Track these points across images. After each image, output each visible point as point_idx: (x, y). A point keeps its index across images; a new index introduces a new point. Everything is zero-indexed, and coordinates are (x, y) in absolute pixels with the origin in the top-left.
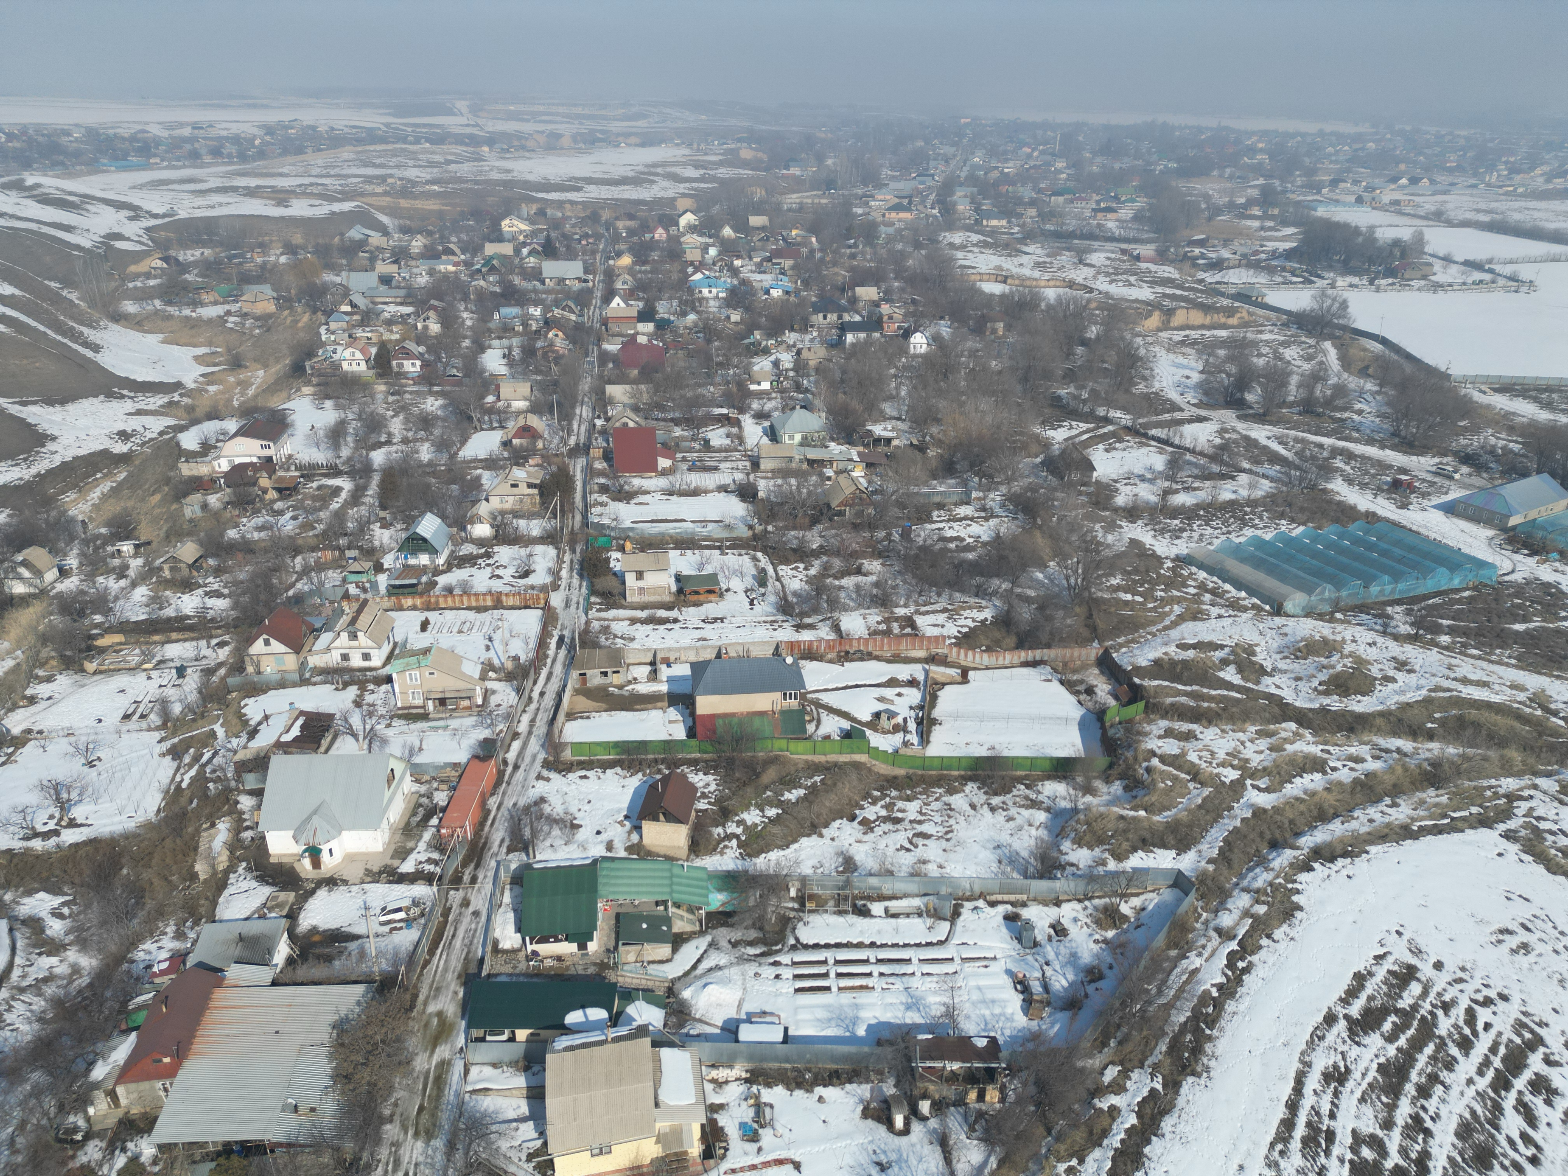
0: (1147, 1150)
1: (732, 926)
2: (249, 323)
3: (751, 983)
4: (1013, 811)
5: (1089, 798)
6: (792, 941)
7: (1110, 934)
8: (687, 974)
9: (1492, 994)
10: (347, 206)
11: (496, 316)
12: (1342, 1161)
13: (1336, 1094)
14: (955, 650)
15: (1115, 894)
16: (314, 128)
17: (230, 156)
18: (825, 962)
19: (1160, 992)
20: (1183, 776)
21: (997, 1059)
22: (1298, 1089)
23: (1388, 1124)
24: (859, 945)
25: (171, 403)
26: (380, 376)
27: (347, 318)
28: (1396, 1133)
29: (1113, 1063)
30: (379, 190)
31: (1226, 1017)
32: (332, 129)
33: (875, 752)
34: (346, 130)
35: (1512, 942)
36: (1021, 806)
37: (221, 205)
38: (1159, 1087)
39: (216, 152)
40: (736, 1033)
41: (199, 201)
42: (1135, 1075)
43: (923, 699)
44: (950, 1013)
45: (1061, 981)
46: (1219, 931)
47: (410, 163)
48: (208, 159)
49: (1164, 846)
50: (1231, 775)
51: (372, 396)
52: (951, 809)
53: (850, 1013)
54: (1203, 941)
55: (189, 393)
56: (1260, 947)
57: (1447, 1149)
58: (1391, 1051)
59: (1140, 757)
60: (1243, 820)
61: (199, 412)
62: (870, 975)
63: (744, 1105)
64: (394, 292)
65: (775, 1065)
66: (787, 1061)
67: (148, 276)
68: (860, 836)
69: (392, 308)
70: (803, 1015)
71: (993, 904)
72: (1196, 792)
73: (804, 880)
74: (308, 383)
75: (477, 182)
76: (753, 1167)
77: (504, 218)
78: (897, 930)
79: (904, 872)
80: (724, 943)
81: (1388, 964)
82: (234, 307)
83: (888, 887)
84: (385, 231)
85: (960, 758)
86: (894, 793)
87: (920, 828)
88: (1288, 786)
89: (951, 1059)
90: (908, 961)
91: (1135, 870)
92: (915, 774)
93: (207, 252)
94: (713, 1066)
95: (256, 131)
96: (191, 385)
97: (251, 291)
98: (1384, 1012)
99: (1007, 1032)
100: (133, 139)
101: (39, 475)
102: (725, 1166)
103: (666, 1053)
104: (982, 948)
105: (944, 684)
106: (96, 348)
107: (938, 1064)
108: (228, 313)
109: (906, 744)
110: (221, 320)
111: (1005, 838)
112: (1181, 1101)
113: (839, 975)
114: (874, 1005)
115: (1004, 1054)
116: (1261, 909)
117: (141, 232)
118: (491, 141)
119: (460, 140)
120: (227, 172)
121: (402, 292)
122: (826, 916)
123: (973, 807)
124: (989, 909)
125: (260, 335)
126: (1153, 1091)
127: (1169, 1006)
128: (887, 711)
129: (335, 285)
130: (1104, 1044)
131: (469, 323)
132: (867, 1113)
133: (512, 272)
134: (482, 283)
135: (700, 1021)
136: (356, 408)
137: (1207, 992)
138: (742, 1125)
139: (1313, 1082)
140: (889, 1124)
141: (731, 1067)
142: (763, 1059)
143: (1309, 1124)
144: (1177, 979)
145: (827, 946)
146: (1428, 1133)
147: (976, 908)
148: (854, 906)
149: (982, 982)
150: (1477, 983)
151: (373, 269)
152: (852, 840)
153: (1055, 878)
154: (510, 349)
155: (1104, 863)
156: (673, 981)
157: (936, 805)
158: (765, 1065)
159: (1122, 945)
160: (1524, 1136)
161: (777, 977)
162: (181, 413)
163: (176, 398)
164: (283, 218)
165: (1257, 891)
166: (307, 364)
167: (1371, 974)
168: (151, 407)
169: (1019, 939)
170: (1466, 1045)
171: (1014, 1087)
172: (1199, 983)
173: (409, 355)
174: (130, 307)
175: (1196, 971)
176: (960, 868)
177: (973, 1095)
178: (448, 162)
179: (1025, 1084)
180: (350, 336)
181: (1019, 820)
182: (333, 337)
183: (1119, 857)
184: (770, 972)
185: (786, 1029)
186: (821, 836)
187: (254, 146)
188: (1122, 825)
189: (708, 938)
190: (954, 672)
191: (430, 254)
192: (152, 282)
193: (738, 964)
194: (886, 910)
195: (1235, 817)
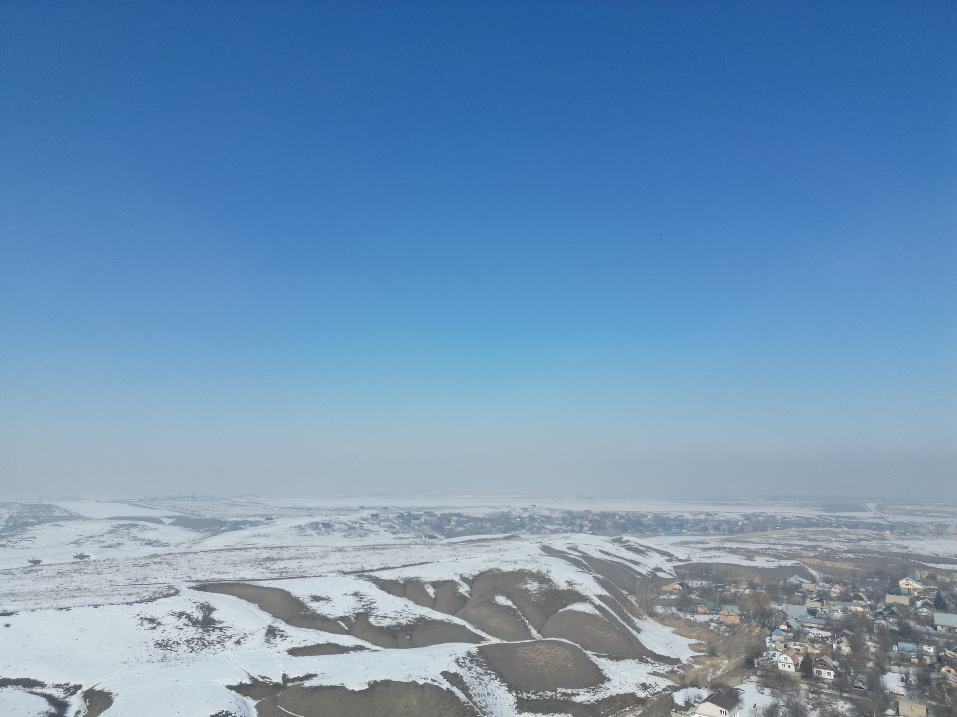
2: (722, 628)
10: (790, 563)
11: (895, 648)
16: (773, 517)
17: (724, 530)
25: (672, 672)
26: (804, 677)
27: (784, 634)
30: (812, 554)
32: (784, 518)
34: (793, 518)
37: (715, 557)
39: (717, 528)
41: (704, 554)
47: (834, 539)
48: (712, 531)
51: (798, 691)
55: (683, 667)
61: (687, 681)
64: (817, 621)
67: (671, 593)
69: (815, 631)
74: (755, 674)
75: (880, 554)
77: (902, 578)
82: (715, 617)
84: (814, 581)
93: (704, 583)
95: (739, 518)
96: (685, 662)
97: (726, 609)
100: (676, 519)
101: (597, 701)
106: (639, 631)
108: (712, 620)
110: (707, 624)
117: (672, 568)
118: (892, 527)
119: (869, 526)
120: (721, 539)
121: (823, 622)
125: (728, 637)
129: (778, 611)
131: (872, 650)
133: (908, 617)
134: (883, 622)
136: (785, 698)
151: (804, 604)
154: (907, 675)
162: (677, 679)
163: (676, 669)
164: (749, 567)
166: (756, 661)
168: (662, 672)
173: (826, 666)
174: (659, 610)
178: (860, 540)
180: (785, 646)
182: (774, 646)
187: (738, 526)
191: (845, 598)
192: (673, 597)
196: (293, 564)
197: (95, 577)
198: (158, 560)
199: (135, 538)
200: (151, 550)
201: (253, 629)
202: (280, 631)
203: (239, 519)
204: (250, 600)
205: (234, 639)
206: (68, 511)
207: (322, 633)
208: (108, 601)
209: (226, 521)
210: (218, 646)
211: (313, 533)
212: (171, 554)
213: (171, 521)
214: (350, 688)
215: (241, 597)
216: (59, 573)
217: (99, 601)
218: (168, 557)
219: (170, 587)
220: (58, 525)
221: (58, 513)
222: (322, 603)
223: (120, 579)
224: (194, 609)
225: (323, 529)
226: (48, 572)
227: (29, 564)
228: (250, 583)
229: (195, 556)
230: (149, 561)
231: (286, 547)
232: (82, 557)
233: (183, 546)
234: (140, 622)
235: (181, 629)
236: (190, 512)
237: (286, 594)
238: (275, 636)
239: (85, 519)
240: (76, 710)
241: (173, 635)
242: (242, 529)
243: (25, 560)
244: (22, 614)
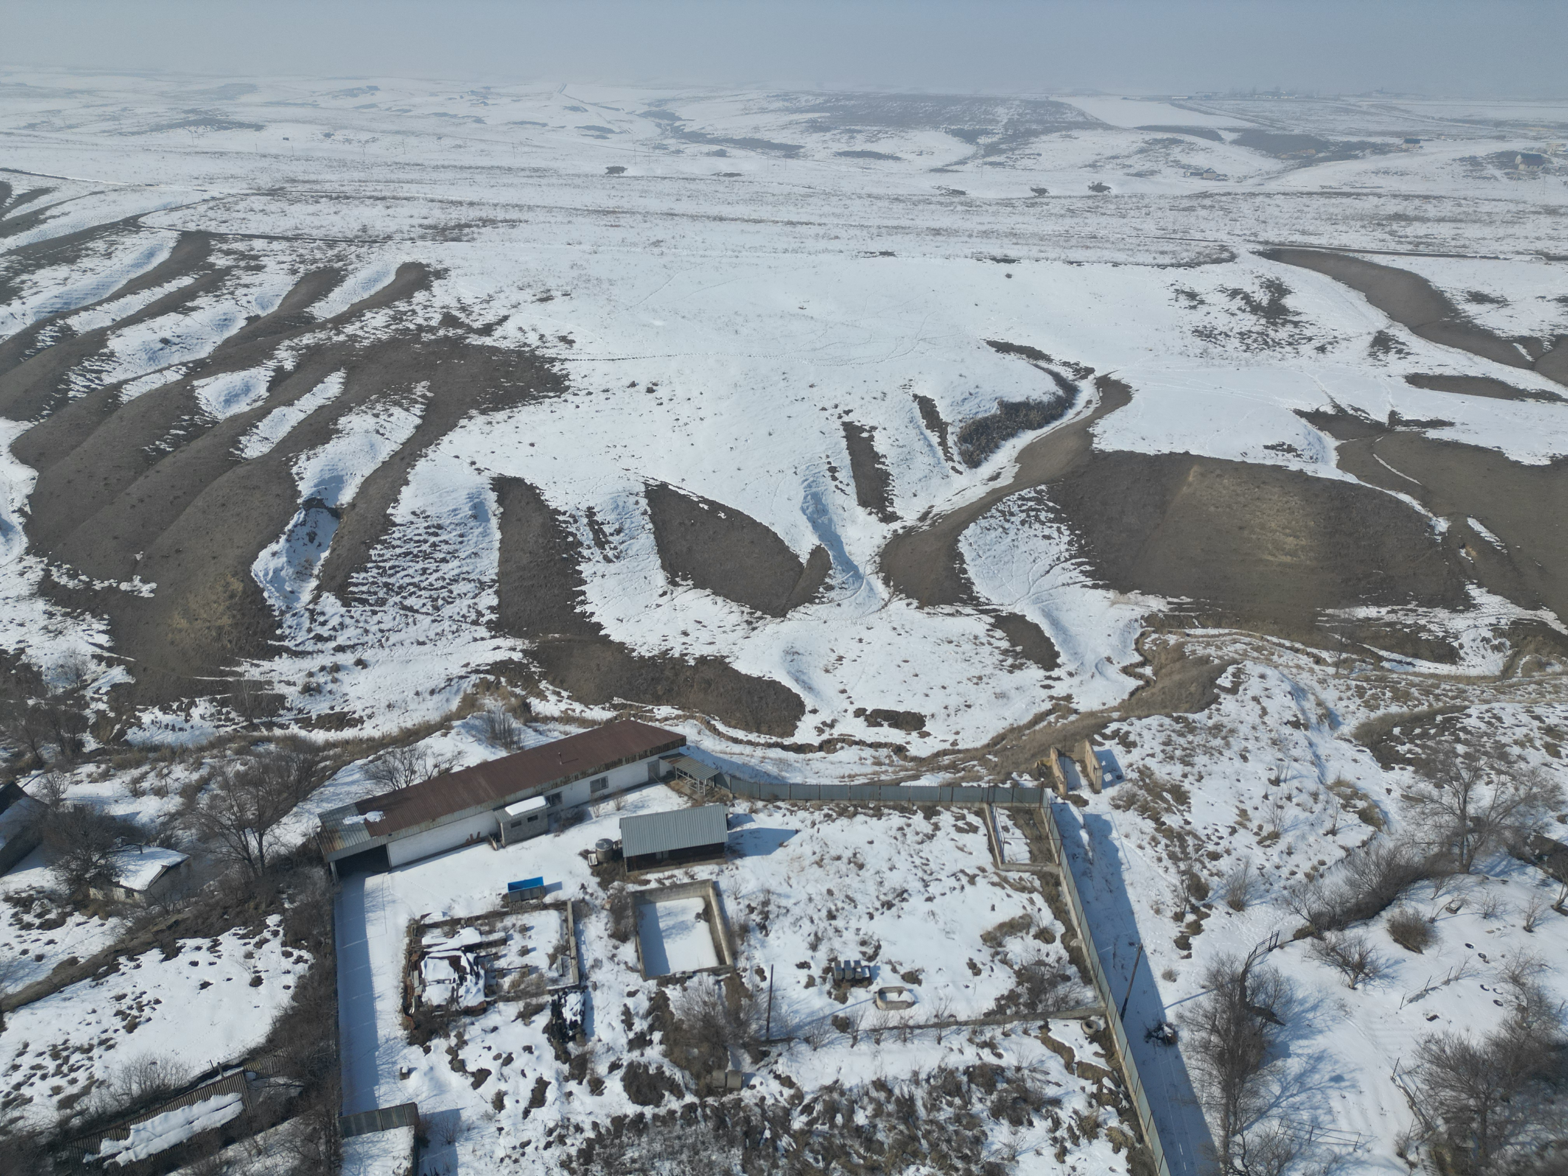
196: (1445, 231)
197: (1116, 222)
198: (1207, 202)
199: (1177, 164)
200: (1199, 185)
201: (1350, 332)
202: (1397, 342)
203: (1354, 139)
204: (1352, 284)
205: (1316, 343)
206: (1082, 114)
207: (1478, 359)
208: (1131, 259)
209: (1328, 142)
210: (1288, 349)
211: (1498, 173)
212: (1229, 194)
213: (1233, 136)
214: (1513, 458)
215: (1337, 277)
216: (1069, 210)
217: (1120, 257)
218: (1224, 198)
219: (1223, 248)
220: (1070, 137)
221: (1070, 117)
222: (1488, 306)
223: (1150, 227)
224: (1256, 288)
225: (1522, 167)
226: (1055, 207)
227: (1033, 194)
228: (1356, 255)
229: (1267, 200)
230: (1194, 203)
231: (1435, 198)
232: (1099, 188)
233: (1250, 181)
234: (1174, 295)
235: (1233, 315)
236: (1267, 122)
237: (1420, 284)
238: (1387, 350)
239: (1107, 127)
240: (1087, 398)
241: (1221, 322)
242: (1356, 157)
243: (1027, 188)
244: (1025, 263)
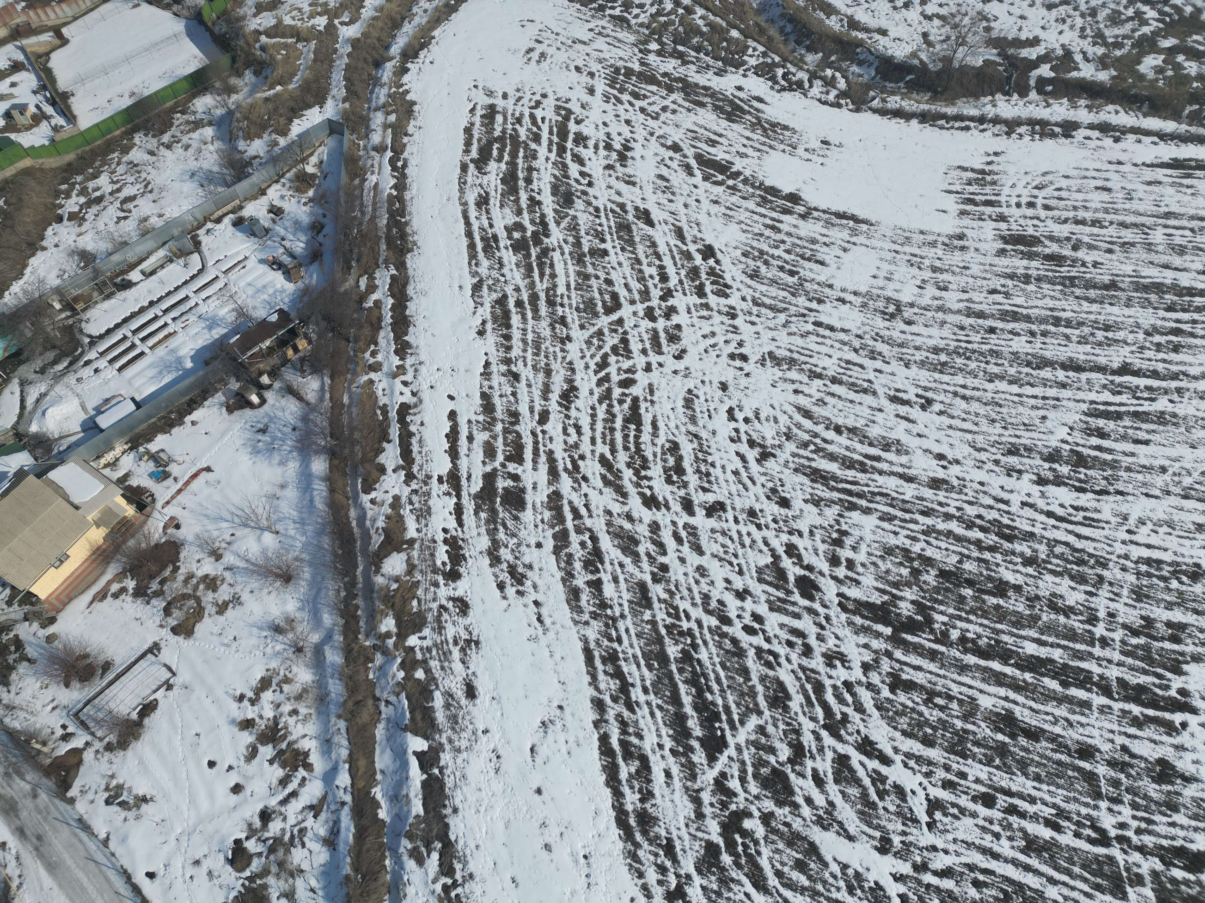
0: (408, 312)
1: (27, 360)
3: (79, 388)
4: (185, 139)
5: (234, 97)
6: (87, 340)
7: (311, 193)
8: (21, 416)
9: (538, 97)
12: (506, 248)
13: (488, 212)
14: (31, 13)
15: (297, 162)
18: (125, 338)
19: (363, 213)
20: (290, 40)
21: (291, 321)
22: (468, 223)
23: (519, 212)
24: (142, 310)
28: (525, 214)
29: (361, 276)
31: (408, 204)
33: (31, 152)
35: (535, 55)
36: (189, 132)
38: (394, 272)
40: (96, 426)
42: (377, 275)
43: (39, 78)
44: (241, 312)
45: (299, 246)
46: (375, 149)
49: (309, 106)
50: (321, 22)
52: (136, 165)
53: (171, 358)
54: (370, 162)
56: (405, 145)
57: (552, 206)
58: (503, 166)
59: (251, 41)
60: (348, 55)
62: (166, 325)
63: (142, 463)
65: (145, 425)
66: (151, 417)
68: (78, 230)
70: (138, 383)
71: (218, 221)
72: (305, 50)
73: (58, 291)
76: (179, 491)
78: (162, 282)
79: (135, 236)
80: (32, 376)
81: (479, 112)
83: (131, 256)
85: (112, 118)
86: (79, 179)
87: (122, 195)
88: (363, 11)
89: (262, 341)
90: (187, 298)
91: (299, 136)
92: (84, 152)
94: (98, 457)
98: (490, 144)
99: (287, 300)
102: (159, 505)
103: (53, 475)
104: (232, 256)
105: (48, 54)
107: (256, 349)
109: (56, 129)
111: (193, 165)
112: (410, 272)
113: (143, 340)
114: (184, 342)
115: (293, 315)
116: (393, 118)
122: (99, 306)
123: (152, 153)
124: (218, 226)
126: (392, 277)
127: (373, 218)
128: (14, 107)
130: (349, 268)
132: (230, 410)
135: (61, 438)
137: (390, 195)
138: (151, 475)
139: (473, 213)
140: (250, 405)
141: (113, 449)
142: (131, 428)
143: (482, 239)
144: (368, 197)
145: (118, 326)
146: (539, 203)
147: (208, 231)
148: (115, 285)
149: (249, 279)
150: (528, 96)
152: (74, 237)
153: (250, 175)
155: (275, 143)
156: (14, 427)
157: (121, 169)
158: (137, 431)
159: (323, 196)
160: (582, 174)
161: (96, 371)
165: (384, 106)
167: (472, 124)
169: (254, 234)
170: (537, 138)
171: (312, 330)
172: (382, 192)
175: (377, 184)
176: (175, 208)
177: (290, 352)
179: (317, 324)
181: (195, 144)
183: (284, 133)
184: (87, 372)
185: (133, 399)
186: (44, 249)
188: (270, 106)
189: (16, 381)
190: (47, 37)
193: (57, 382)
194: (143, 272)
195: (342, 56)
